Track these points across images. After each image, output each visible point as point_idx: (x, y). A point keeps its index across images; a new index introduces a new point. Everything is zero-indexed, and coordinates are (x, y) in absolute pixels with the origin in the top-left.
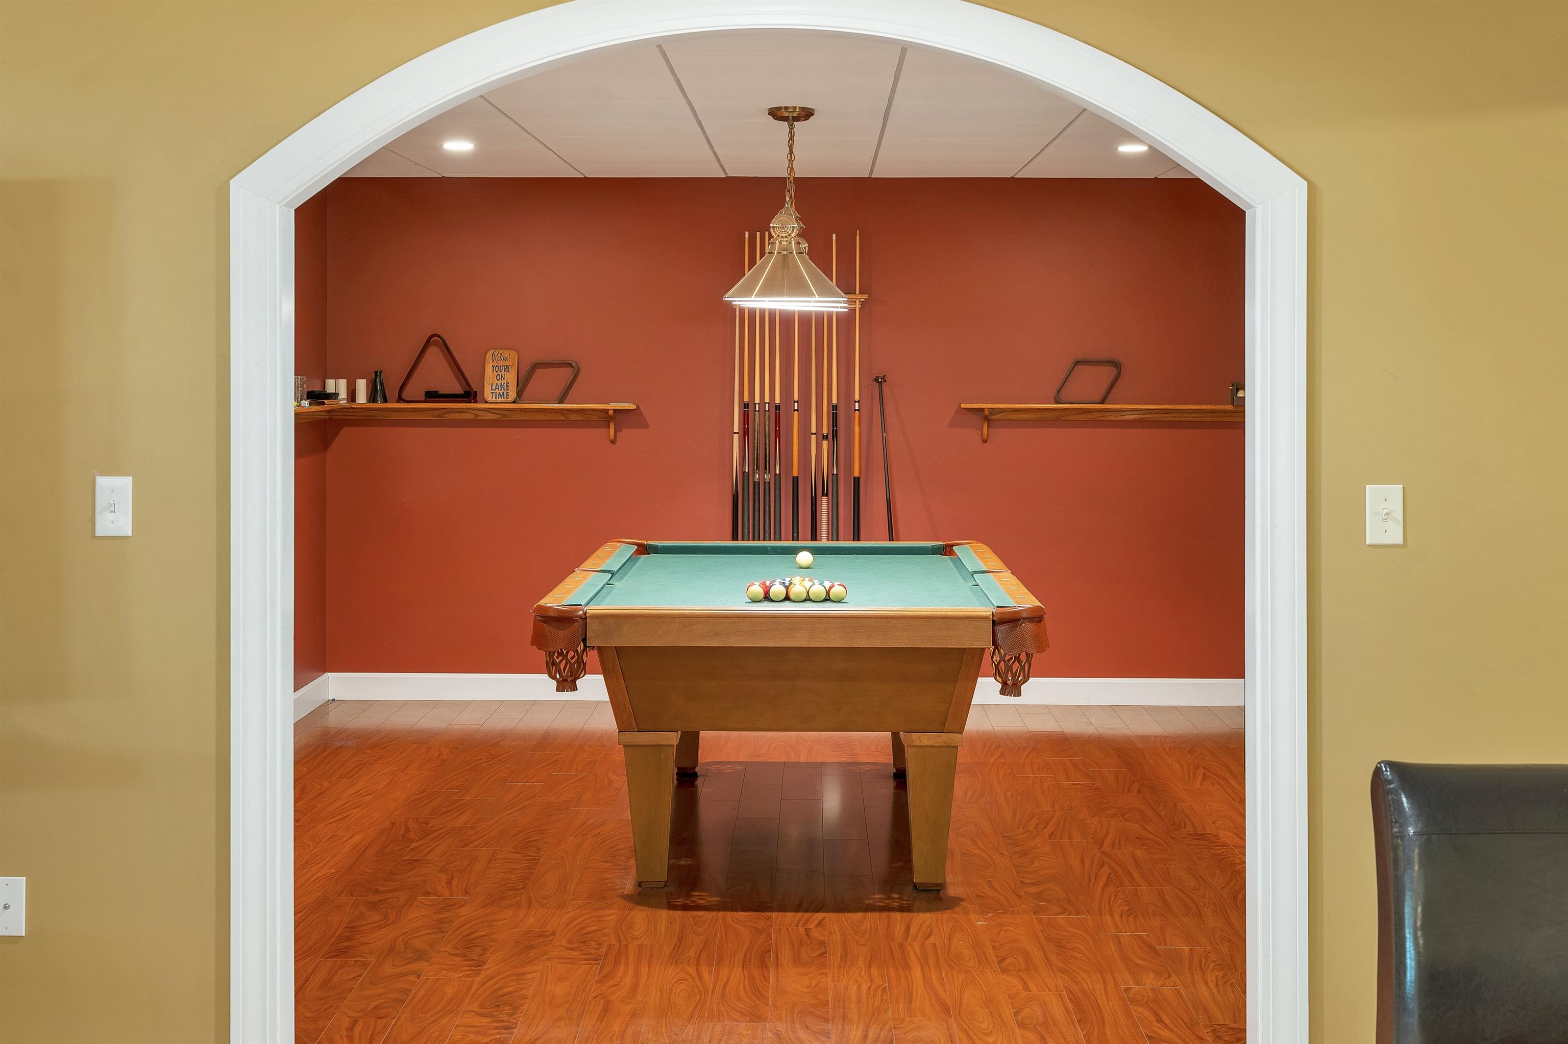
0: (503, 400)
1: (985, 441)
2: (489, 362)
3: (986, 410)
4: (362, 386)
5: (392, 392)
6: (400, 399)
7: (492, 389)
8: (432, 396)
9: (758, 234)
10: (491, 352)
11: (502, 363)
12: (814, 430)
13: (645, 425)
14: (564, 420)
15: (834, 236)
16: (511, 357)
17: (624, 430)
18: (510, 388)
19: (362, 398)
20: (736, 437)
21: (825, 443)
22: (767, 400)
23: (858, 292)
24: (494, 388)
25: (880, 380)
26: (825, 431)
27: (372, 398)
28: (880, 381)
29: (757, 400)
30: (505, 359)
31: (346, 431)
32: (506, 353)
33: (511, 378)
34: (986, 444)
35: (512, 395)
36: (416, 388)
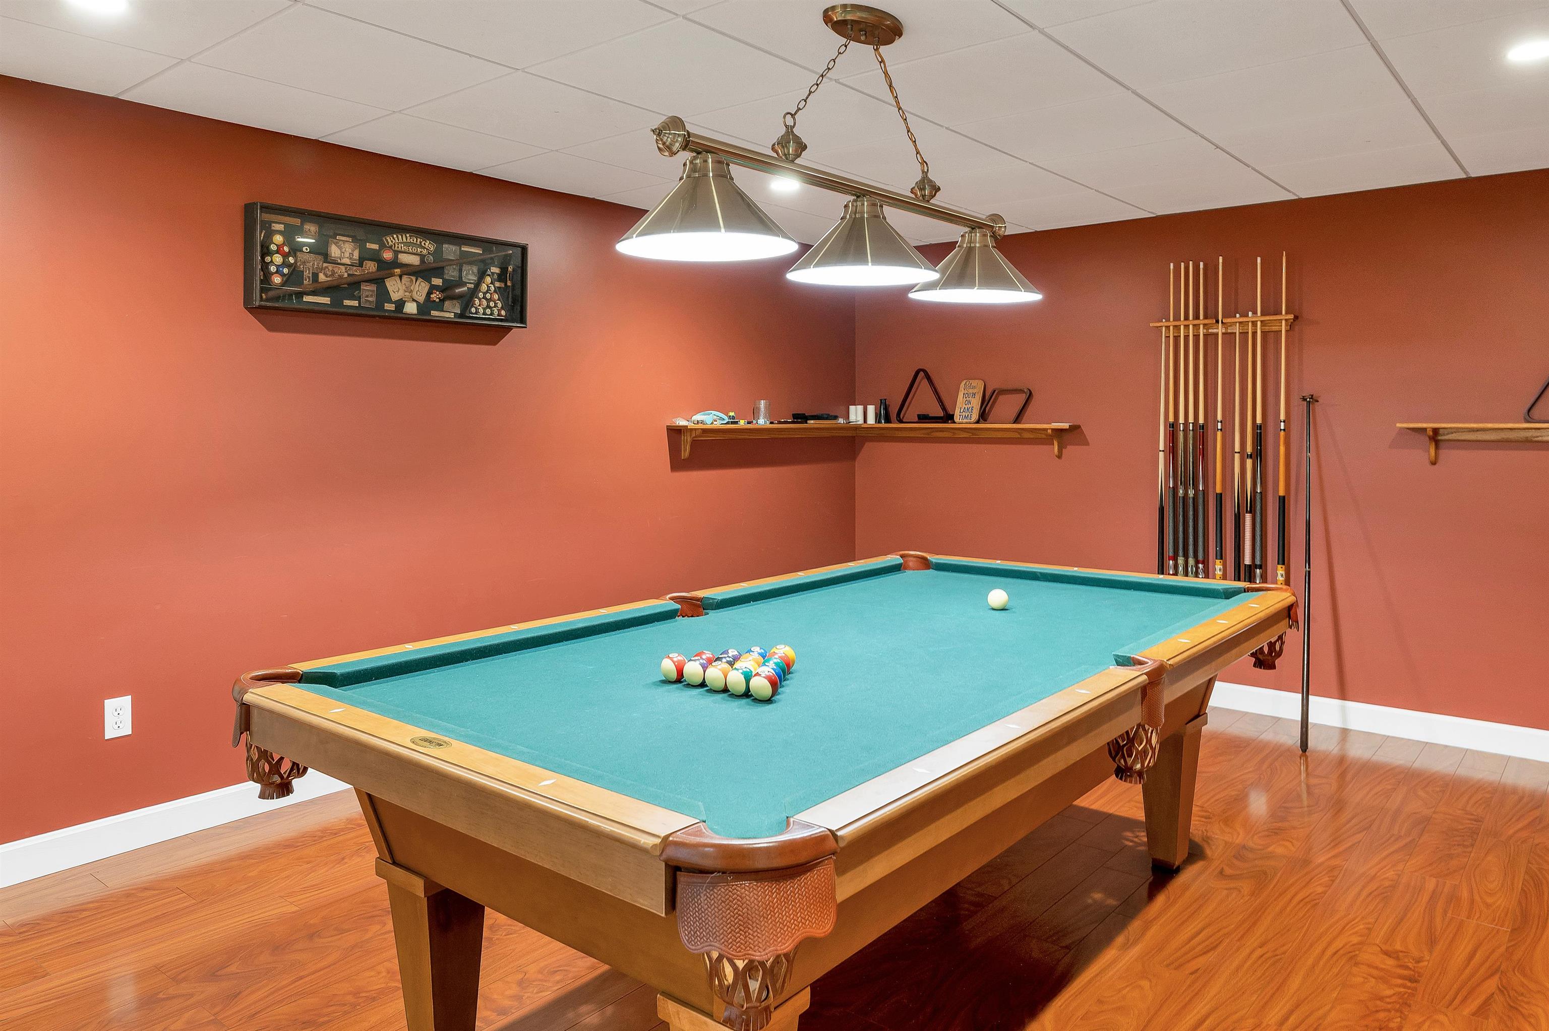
0: (967, 421)
1: (1434, 463)
2: (961, 391)
3: (1428, 430)
4: (871, 409)
5: (893, 416)
6: (901, 421)
7: (960, 412)
8: (923, 418)
9: (1182, 264)
10: (965, 381)
11: (971, 391)
12: (1237, 449)
13: (1086, 443)
14: (1020, 439)
15: (1259, 259)
16: (978, 386)
17: (1068, 447)
18: (974, 411)
19: (871, 420)
20: (1161, 454)
21: (1249, 462)
22: (1191, 420)
23: (1284, 312)
24: (962, 411)
25: (1308, 400)
26: (1249, 450)
27: (878, 420)
28: (1311, 401)
29: (1181, 420)
30: (974, 387)
31: (868, 445)
32: (974, 383)
33: (976, 403)
34: (1436, 466)
35: (975, 416)
36: (911, 412)
